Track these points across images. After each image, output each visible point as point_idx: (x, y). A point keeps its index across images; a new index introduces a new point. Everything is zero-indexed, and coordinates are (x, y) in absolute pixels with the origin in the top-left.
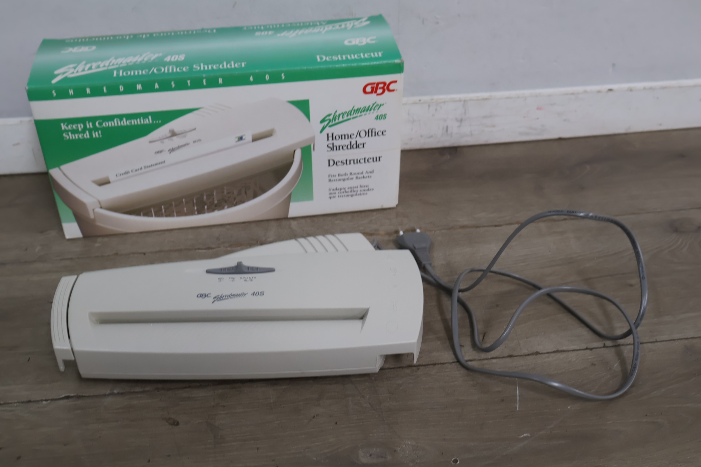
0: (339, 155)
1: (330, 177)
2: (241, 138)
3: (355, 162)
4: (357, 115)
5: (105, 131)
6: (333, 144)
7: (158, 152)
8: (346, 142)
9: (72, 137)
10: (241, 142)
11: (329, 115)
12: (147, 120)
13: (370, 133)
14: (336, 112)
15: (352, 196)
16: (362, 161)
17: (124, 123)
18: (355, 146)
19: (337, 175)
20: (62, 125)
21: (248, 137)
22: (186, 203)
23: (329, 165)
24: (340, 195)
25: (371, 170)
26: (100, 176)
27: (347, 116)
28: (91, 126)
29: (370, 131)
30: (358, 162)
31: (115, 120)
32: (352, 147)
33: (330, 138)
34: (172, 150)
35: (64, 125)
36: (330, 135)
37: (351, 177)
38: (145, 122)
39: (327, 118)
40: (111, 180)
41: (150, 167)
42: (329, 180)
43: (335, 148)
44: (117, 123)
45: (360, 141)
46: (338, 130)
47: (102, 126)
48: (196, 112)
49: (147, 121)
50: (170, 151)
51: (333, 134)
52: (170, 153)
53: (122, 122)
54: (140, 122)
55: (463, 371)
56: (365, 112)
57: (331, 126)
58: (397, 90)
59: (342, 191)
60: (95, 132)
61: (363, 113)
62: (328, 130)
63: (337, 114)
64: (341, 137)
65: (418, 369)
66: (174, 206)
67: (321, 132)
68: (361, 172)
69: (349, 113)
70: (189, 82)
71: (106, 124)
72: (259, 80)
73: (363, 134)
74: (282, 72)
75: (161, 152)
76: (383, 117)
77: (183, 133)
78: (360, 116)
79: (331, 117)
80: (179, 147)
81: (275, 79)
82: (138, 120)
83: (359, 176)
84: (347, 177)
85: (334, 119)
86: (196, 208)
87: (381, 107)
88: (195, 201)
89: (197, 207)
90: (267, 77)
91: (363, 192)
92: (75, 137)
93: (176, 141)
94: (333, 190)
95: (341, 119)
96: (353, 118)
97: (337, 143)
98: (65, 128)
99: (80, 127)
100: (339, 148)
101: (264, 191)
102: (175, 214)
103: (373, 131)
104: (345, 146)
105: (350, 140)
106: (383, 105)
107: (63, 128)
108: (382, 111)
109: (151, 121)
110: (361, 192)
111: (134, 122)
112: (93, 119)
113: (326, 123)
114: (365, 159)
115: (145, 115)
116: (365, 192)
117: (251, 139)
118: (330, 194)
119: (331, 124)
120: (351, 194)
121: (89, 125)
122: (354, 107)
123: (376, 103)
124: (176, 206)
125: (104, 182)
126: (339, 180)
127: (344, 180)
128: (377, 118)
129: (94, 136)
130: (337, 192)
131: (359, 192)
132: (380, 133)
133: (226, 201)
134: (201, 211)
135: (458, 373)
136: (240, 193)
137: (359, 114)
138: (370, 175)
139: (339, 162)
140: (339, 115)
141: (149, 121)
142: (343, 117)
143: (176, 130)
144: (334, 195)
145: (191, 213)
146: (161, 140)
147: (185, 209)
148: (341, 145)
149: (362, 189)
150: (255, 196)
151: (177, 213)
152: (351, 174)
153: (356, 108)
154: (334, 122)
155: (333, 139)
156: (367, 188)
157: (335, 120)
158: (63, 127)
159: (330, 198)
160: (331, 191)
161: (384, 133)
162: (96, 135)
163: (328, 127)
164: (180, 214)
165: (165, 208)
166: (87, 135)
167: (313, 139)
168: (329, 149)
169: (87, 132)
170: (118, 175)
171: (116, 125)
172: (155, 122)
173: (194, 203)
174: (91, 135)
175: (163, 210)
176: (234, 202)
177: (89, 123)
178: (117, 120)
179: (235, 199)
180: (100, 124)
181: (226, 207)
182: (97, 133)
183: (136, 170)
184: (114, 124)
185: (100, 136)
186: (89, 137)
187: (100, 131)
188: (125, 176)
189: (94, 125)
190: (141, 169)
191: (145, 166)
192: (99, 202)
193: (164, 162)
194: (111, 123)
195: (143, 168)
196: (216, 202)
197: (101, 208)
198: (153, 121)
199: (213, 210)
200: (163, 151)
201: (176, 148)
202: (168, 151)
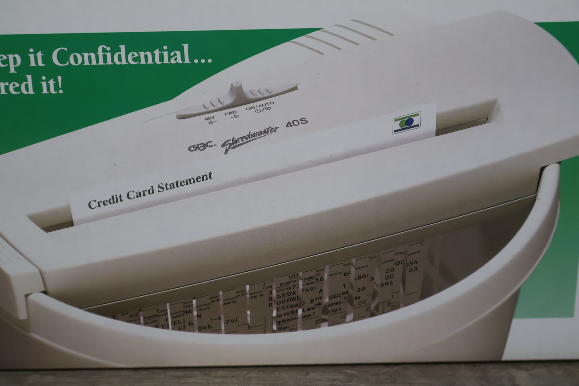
7: (197, 147)
10: (408, 133)
12: (178, 54)
17: (120, 59)
21: (427, 122)
22: (253, 296)
28: (40, 63)
31: (100, 48)
38: (173, 61)
40: (75, 218)
41: (173, 186)
44: (105, 57)
47: (67, 64)
49: (177, 59)
52: (226, 152)
53: (116, 56)
54: (161, 57)
60: (47, 80)
66: (221, 302)
71: (76, 59)
75: (205, 146)
77: (264, 98)
82: (157, 54)
86: (274, 314)
88: (275, 293)
89: (278, 310)
93: (246, 119)
99: (14, 62)
102: (223, 327)
109: (187, 61)
111: (146, 58)
117: (433, 126)
121: (36, 59)
124: (226, 302)
125: (57, 223)
129: (45, 91)
134: (285, 325)
136: (387, 282)
141: (182, 56)
145: (262, 326)
146: (208, 112)
147: (249, 312)
151: (227, 322)
162: (49, 86)
164: (236, 326)
165: (200, 308)
166: (27, 88)
169: (29, 77)
170: (93, 205)
171: (101, 62)
172: (196, 61)
173: (271, 299)
174: (37, 86)
175: (195, 313)
176: (373, 306)
177: (35, 53)
178: (104, 50)
179: (375, 295)
180: (63, 57)
181: (350, 317)
182: (52, 82)
183: (139, 195)
184: (97, 61)
185: (61, 92)
186: (31, 92)
187: (60, 78)
188: (110, 208)
189: (47, 59)
190: (151, 191)
191: (161, 185)
192: (42, 274)
193: (209, 176)
194: (90, 57)
195: (156, 189)
196: (327, 300)
197: (45, 292)
198: (191, 58)
199: (317, 324)
200: (209, 144)
201: (242, 138)
202: (223, 146)
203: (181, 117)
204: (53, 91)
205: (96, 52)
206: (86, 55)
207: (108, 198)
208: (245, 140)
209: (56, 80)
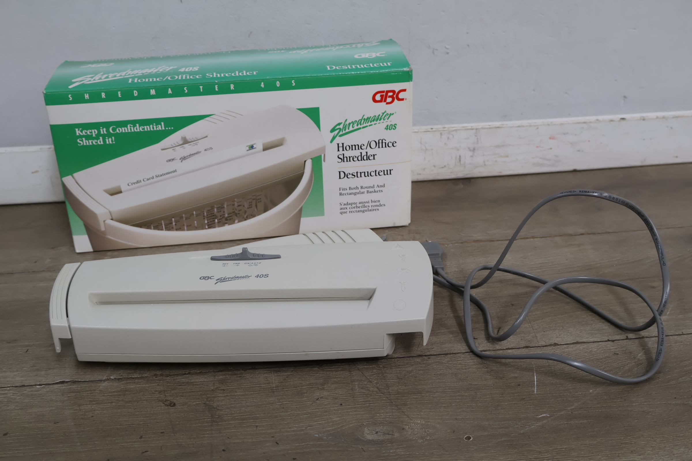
0: (350, 167)
1: (341, 190)
2: (252, 147)
3: (366, 175)
4: (367, 124)
5: (118, 136)
6: (343, 154)
7: (170, 160)
8: (357, 153)
9: (86, 143)
10: (252, 151)
11: (339, 124)
12: (160, 126)
13: (381, 144)
14: (346, 120)
15: (363, 212)
16: (373, 174)
17: (137, 129)
18: (365, 158)
19: (348, 189)
20: (77, 130)
21: (259, 147)
22: (197, 215)
23: (340, 178)
24: (351, 210)
25: (382, 184)
26: (112, 185)
27: (357, 125)
28: (105, 132)
29: (381, 141)
30: (369, 174)
31: (129, 126)
32: (362, 159)
33: (341, 149)
34: (184, 159)
35: (78, 130)
36: (341, 145)
37: (362, 190)
38: (158, 129)
39: (338, 127)
40: (123, 190)
41: (161, 176)
42: (340, 194)
43: (345, 159)
44: (131, 129)
45: (370, 152)
46: (348, 140)
47: (116, 132)
48: (207, 119)
49: (159, 128)
50: (182, 159)
51: (343, 144)
52: (182, 161)
53: (135, 129)
54: (153, 128)
55: (476, 360)
56: (375, 122)
57: (341, 136)
58: (406, 99)
59: (353, 206)
60: (108, 139)
61: (373, 123)
62: (339, 140)
63: (347, 123)
64: (351, 147)
65: (429, 358)
66: (184, 219)
67: (331, 142)
68: (372, 185)
69: (359, 122)
70: (201, 87)
71: (119, 130)
72: (270, 87)
73: (373, 145)
74: (293, 78)
75: (173, 160)
76: (393, 127)
77: (195, 141)
78: (370, 126)
79: (341, 126)
80: (191, 155)
81: (286, 86)
82: (151, 126)
83: (370, 190)
84: (358, 191)
85: (344, 128)
86: (206, 222)
87: (391, 116)
88: (205, 214)
89: (207, 220)
90: (278, 84)
91: (375, 208)
92: (89, 143)
93: (188, 149)
94: (345, 205)
95: (351, 129)
96: (363, 127)
97: (348, 153)
98: (79, 134)
99: (94, 132)
100: (349, 159)
101: (275, 204)
102: (186, 228)
103: (384, 141)
104: (356, 157)
105: (361, 151)
106: (393, 114)
107: (78, 134)
108: (392, 121)
109: (163, 128)
110: (373, 208)
111: (147, 128)
112: (107, 125)
113: (336, 132)
114: (376, 171)
115: (157, 121)
116: (377, 208)
117: (261, 148)
118: (341, 209)
119: (341, 133)
120: (362, 209)
121: (103, 131)
122: (364, 115)
123: (385, 112)
124: (186, 219)
125: (115, 192)
126: (350, 194)
127: (355, 194)
128: (387, 128)
129: (108, 143)
130: (348, 207)
131: (370, 208)
132: (390, 145)
133: (236, 215)
134: (211, 226)
135: (471, 361)
136: (250, 207)
137: (369, 124)
138: (381, 189)
139: (350, 174)
140: (350, 124)
141: (161, 127)
142: (353, 127)
143: (188, 138)
144: (345, 210)
145: (201, 227)
146: (173, 147)
147: (196, 222)
148: (352, 157)
149: (374, 204)
150: (266, 210)
151: (187, 226)
152: (362, 187)
153: (365, 117)
154: (344, 132)
155: (343, 150)
156: (378, 204)
157: (345, 130)
158: (78, 132)
159: (341, 213)
160: (343, 206)
161: (394, 145)
162: (109, 141)
163: (338, 136)
164: (191, 227)
165: (176, 221)
166: (100, 142)
167: (323, 149)
168: (340, 160)
169: (101, 138)
170: (130, 184)
171: (129, 131)
172: (167, 128)
173: (204, 216)
174: (104, 141)
175: (174, 224)
176: (245, 216)
177: (103, 129)
178: (130, 126)
179: (245, 212)
180: (114, 130)
181: (236, 221)
182: (110, 139)
183: (148, 180)
184: (128, 130)
185: (114, 143)
186: (102, 143)
187: (113, 138)
188: (136, 185)
189: (108, 130)
190: (153, 178)
191: (157, 176)
192: (110, 213)
193: (176, 171)
194: (125, 129)
195: (155, 177)
196: (226, 215)
197: (112, 219)
198: (165, 127)
199: (223, 225)
200: (175, 159)
201: (187, 156)
202: (180, 159)
203: (163, 150)
204: (111, 142)
205: (127, 127)
206: (123, 129)
207: (135, 181)
208: (189, 157)
209: (112, 138)
